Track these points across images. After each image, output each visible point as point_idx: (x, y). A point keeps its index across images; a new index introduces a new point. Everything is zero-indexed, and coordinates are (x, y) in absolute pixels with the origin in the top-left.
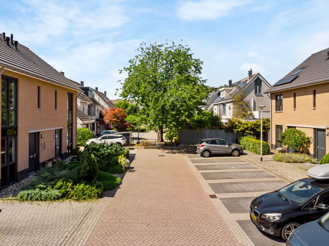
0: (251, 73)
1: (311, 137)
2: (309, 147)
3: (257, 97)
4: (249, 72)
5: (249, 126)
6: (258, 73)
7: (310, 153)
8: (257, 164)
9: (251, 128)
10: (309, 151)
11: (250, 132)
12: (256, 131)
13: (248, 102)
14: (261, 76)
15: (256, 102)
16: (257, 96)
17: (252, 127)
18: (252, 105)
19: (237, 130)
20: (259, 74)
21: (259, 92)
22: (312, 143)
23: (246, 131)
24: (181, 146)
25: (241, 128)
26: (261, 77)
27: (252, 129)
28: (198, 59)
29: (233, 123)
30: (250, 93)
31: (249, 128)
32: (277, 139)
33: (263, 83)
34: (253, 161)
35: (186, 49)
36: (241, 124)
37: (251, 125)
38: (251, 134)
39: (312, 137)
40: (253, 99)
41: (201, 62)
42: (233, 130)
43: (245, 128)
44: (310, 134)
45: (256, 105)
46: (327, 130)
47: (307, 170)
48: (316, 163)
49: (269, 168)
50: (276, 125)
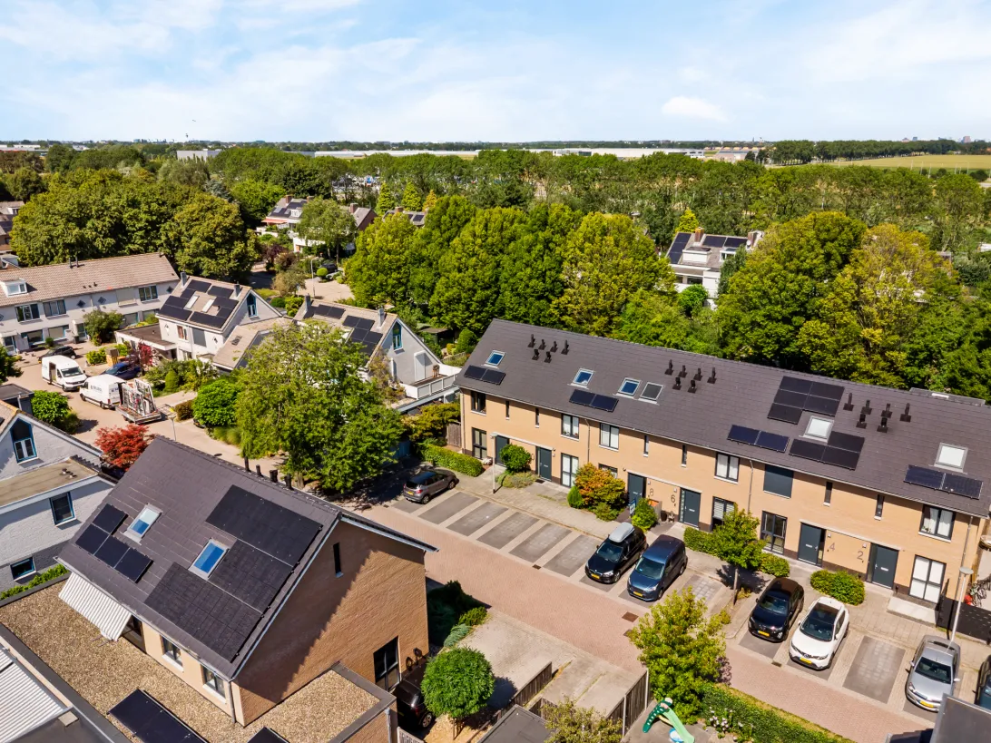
1: (533, 456)
2: (531, 464)
3: (397, 354)
5: (428, 426)
7: (532, 470)
8: (498, 501)
9: (430, 429)
10: (530, 468)
11: (430, 434)
12: (435, 430)
13: (387, 366)
15: (396, 362)
16: (397, 352)
17: (431, 426)
19: (414, 435)
21: (399, 346)
22: (533, 459)
23: (425, 434)
25: (419, 431)
29: (409, 427)
30: (387, 351)
31: (428, 428)
32: (474, 444)
34: (483, 494)
36: (418, 425)
37: (430, 423)
39: (535, 455)
40: (392, 359)
42: (409, 438)
43: (423, 430)
46: (553, 451)
47: (546, 497)
48: (541, 482)
49: (518, 506)
50: (472, 428)
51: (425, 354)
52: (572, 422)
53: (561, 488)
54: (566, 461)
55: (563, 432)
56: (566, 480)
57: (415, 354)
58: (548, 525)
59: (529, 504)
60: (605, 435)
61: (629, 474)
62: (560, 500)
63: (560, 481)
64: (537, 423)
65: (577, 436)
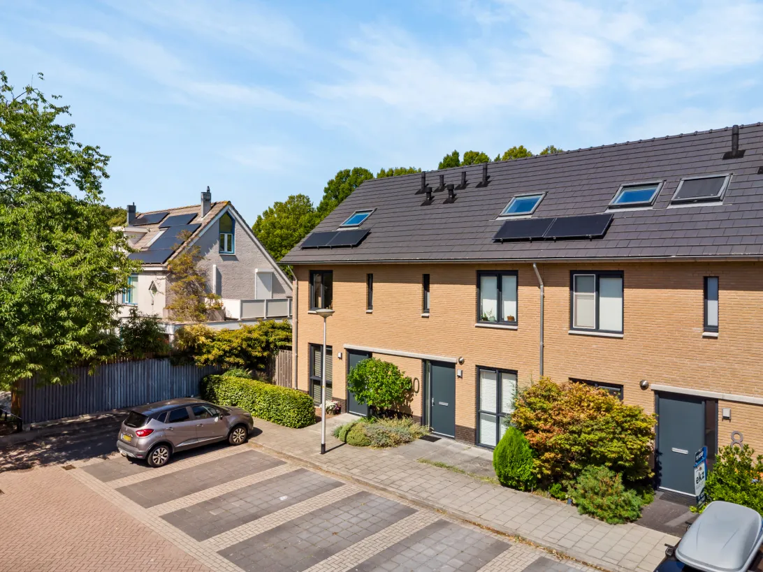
0: (208, 198)
1: (416, 379)
2: (411, 401)
3: (224, 260)
4: (204, 194)
5: (235, 345)
6: (228, 200)
7: (413, 414)
8: (325, 467)
9: (240, 351)
10: (410, 410)
11: (237, 360)
12: (251, 355)
13: (204, 274)
14: (234, 209)
15: (222, 273)
16: (225, 258)
17: (241, 347)
18: (213, 283)
19: (205, 356)
20: (229, 203)
21: (229, 249)
22: (417, 392)
23: (227, 359)
24: (32, 428)
25: (215, 352)
26: (233, 211)
27: (243, 353)
28: (94, 147)
29: (194, 340)
30: (208, 251)
31: (236, 349)
32: (312, 377)
33: (237, 226)
34: (299, 455)
35: (52, 107)
36: (214, 340)
37: (239, 340)
38: (237, 365)
39: (420, 378)
40: (214, 266)
41: (102, 158)
42: (193, 359)
43: (224, 350)
44: (413, 371)
45: (223, 280)
46: (458, 366)
47: (441, 466)
48: (433, 440)
49: (370, 478)
50: (309, 343)
51: (273, 273)
52: (500, 287)
53: (475, 451)
54: (488, 385)
55: (480, 318)
56: (488, 432)
57: (256, 270)
58: (441, 524)
59: (396, 475)
60: (585, 302)
61: (660, 394)
62: (474, 472)
63: (473, 436)
64: (425, 309)
65: (513, 321)
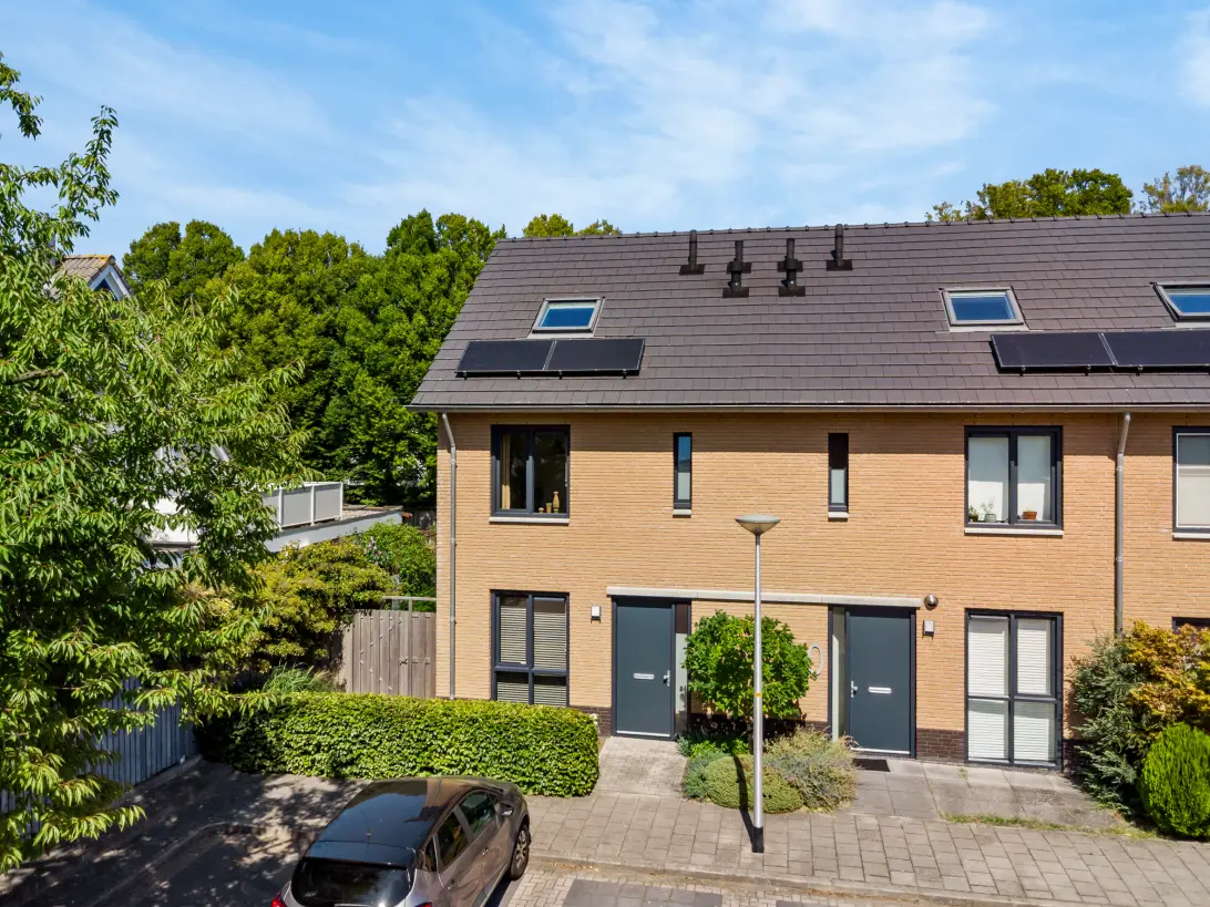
7: (808, 719)
10: (799, 712)
32: (499, 668)
38: (289, 661)
39: (823, 645)
44: (803, 631)
46: (922, 613)
50: (492, 591)
63: (960, 747)
